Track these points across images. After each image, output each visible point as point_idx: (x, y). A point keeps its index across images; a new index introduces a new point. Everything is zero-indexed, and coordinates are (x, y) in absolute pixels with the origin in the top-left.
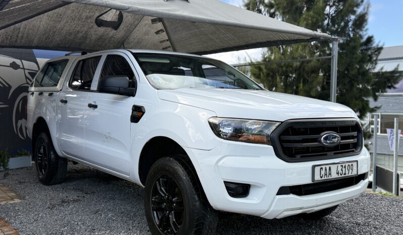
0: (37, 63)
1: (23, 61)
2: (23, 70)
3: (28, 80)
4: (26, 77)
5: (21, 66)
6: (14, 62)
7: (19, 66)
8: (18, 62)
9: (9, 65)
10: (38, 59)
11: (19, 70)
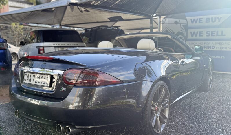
0: (186, 20)
1: (180, 20)
2: (180, 24)
3: (182, 29)
4: (181, 28)
5: (179, 23)
6: (176, 21)
7: (178, 22)
8: (178, 20)
9: (174, 22)
10: (187, 18)
11: (178, 24)
